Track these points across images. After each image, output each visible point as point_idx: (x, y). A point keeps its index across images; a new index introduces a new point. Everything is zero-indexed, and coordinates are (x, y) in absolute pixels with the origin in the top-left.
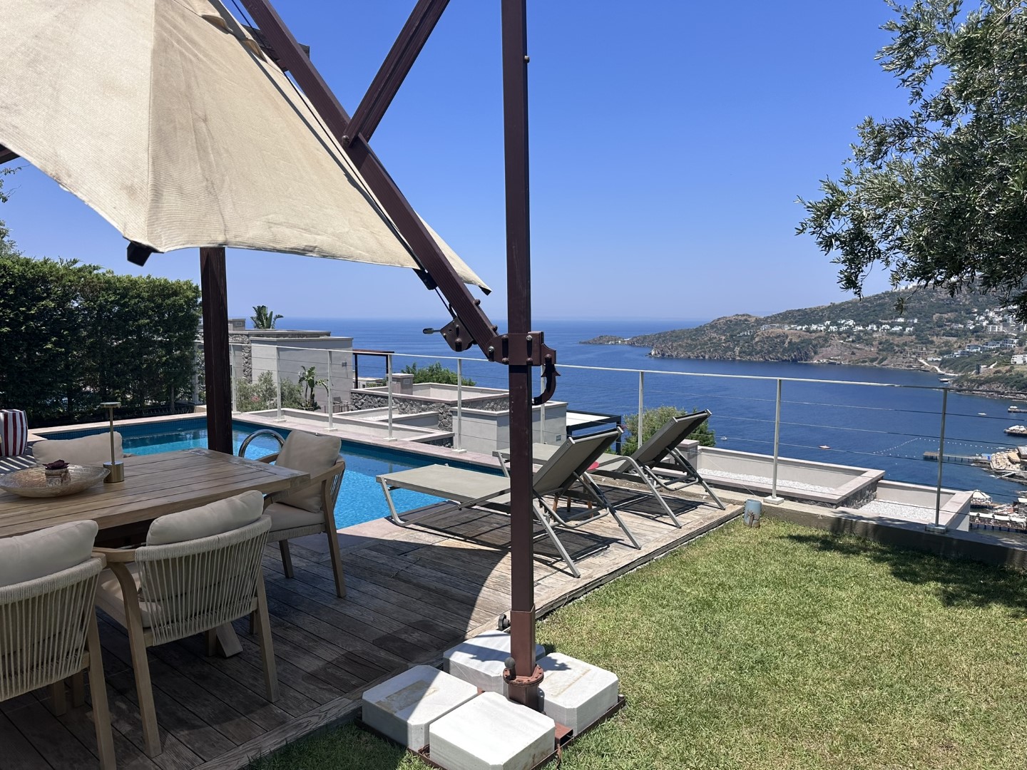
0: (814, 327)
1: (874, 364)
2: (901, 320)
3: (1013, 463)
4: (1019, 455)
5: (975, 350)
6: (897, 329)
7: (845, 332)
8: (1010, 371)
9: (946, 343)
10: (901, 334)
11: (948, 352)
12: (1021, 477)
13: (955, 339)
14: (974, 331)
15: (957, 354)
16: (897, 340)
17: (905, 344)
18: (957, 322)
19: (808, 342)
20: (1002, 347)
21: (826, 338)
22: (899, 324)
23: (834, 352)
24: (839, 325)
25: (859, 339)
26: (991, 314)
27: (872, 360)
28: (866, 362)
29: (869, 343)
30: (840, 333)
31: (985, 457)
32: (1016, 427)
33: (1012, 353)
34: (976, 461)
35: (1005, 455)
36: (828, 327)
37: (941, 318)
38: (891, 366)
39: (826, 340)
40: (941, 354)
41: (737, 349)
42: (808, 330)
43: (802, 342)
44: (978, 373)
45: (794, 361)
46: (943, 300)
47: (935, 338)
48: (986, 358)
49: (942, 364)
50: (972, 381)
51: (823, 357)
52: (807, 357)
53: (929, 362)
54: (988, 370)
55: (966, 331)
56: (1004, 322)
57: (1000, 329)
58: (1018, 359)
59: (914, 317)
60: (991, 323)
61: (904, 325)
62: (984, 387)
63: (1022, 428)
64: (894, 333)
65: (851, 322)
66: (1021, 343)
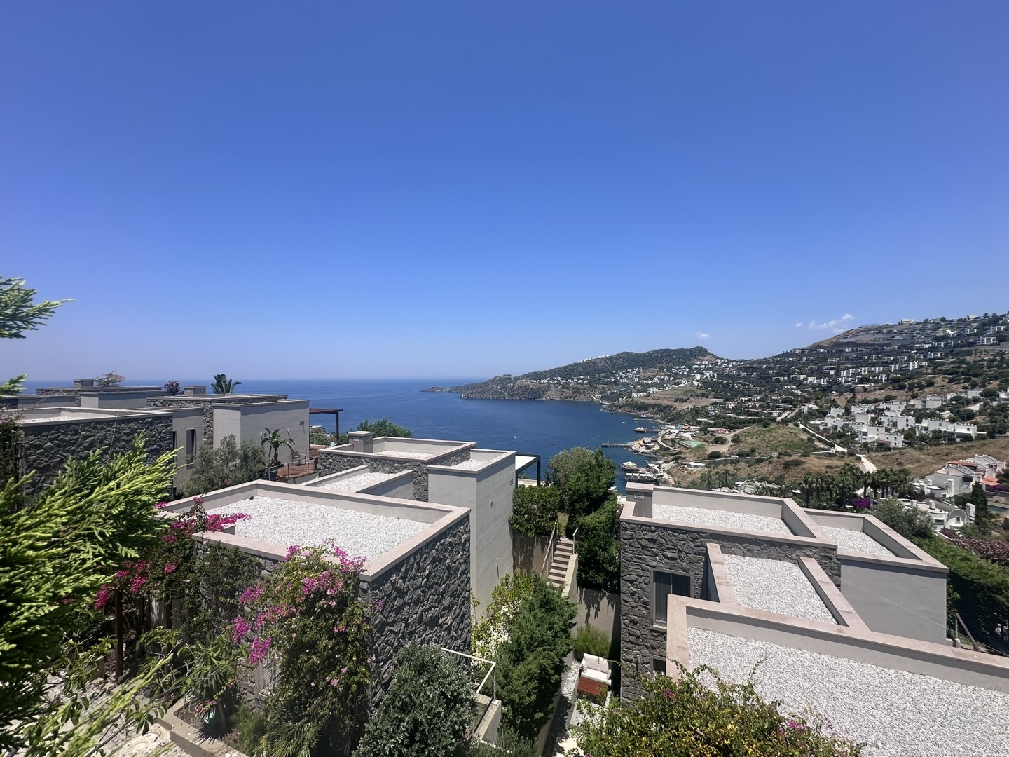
0: (542, 381)
1: (571, 399)
2: (582, 377)
3: (642, 446)
4: (644, 442)
5: (615, 391)
6: (580, 381)
7: (557, 383)
8: (632, 401)
9: (603, 388)
10: (582, 384)
11: (604, 392)
12: (646, 453)
13: (606, 386)
14: (615, 382)
15: (608, 393)
16: (581, 387)
17: (585, 389)
18: (607, 378)
19: (540, 388)
20: (627, 389)
21: (549, 386)
22: (582, 379)
23: (552, 394)
24: (554, 380)
25: (563, 387)
26: (621, 374)
27: (571, 397)
28: (568, 398)
29: (568, 389)
30: (554, 384)
31: (628, 444)
32: (639, 428)
33: (631, 393)
34: (625, 446)
35: (637, 442)
36: (549, 381)
37: (599, 376)
38: (579, 400)
39: (548, 388)
40: (601, 393)
41: (506, 393)
42: (539, 383)
43: (537, 388)
44: (618, 402)
45: (534, 398)
46: (600, 367)
47: (598, 386)
48: (621, 395)
49: (602, 398)
50: (617, 406)
51: (547, 396)
52: (540, 396)
53: (596, 397)
54: (623, 400)
55: (611, 382)
56: (627, 377)
57: (625, 380)
58: (634, 395)
59: (588, 375)
60: (621, 378)
61: (584, 379)
62: (622, 409)
63: (642, 429)
64: (579, 383)
65: (559, 378)
66: (635, 387)
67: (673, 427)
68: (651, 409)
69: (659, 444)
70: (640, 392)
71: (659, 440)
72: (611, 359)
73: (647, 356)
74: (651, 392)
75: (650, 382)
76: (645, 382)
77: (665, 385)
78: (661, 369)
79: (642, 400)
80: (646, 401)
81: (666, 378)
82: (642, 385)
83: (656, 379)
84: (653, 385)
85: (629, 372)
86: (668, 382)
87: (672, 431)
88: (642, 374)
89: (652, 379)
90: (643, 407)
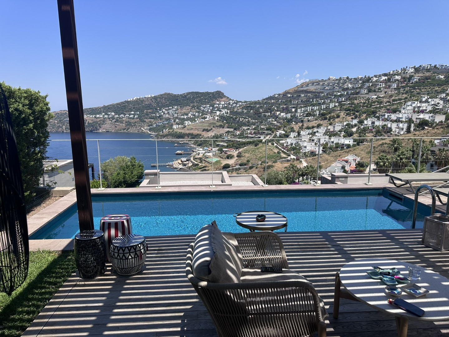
0: (98, 116)
1: (125, 131)
2: (133, 113)
3: (180, 164)
4: (181, 161)
5: (160, 124)
6: (132, 116)
7: (111, 118)
8: (173, 131)
9: (150, 122)
10: (133, 118)
11: (151, 125)
12: (183, 169)
13: (153, 120)
14: (159, 117)
15: (155, 126)
16: (132, 121)
17: (135, 122)
18: (153, 113)
19: (97, 122)
20: (169, 123)
21: (104, 120)
23: (107, 126)
24: (108, 115)
25: (117, 121)
26: (164, 110)
27: (124, 129)
28: (121, 130)
29: (122, 122)
30: (109, 118)
31: (171, 163)
32: (178, 151)
33: (172, 125)
34: (168, 165)
35: (177, 162)
36: (104, 116)
37: (147, 112)
38: (132, 131)
39: (104, 122)
40: (149, 126)
42: (95, 117)
43: (94, 123)
44: (163, 132)
45: (91, 131)
46: (147, 105)
47: (146, 120)
48: (164, 127)
49: (150, 130)
50: (161, 136)
51: (104, 129)
52: (97, 129)
53: (145, 129)
54: (166, 131)
55: (156, 117)
56: (168, 113)
57: (167, 116)
58: (175, 127)
59: (137, 111)
60: (164, 113)
61: (134, 115)
62: (166, 137)
63: (180, 152)
64: (131, 118)
65: (113, 114)
66: (174, 121)
67: (201, 149)
68: (186, 137)
69: (191, 162)
70: (178, 124)
71: (192, 159)
72: (155, 98)
73: (183, 97)
74: (186, 125)
75: (185, 117)
76: (182, 117)
77: (196, 119)
78: (194, 107)
79: (180, 131)
80: (183, 131)
81: (197, 114)
82: (180, 119)
83: (190, 115)
84: (188, 119)
85: (170, 109)
86: (198, 117)
87: (200, 152)
88: (179, 111)
89: (187, 115)
90: (181, 136)
